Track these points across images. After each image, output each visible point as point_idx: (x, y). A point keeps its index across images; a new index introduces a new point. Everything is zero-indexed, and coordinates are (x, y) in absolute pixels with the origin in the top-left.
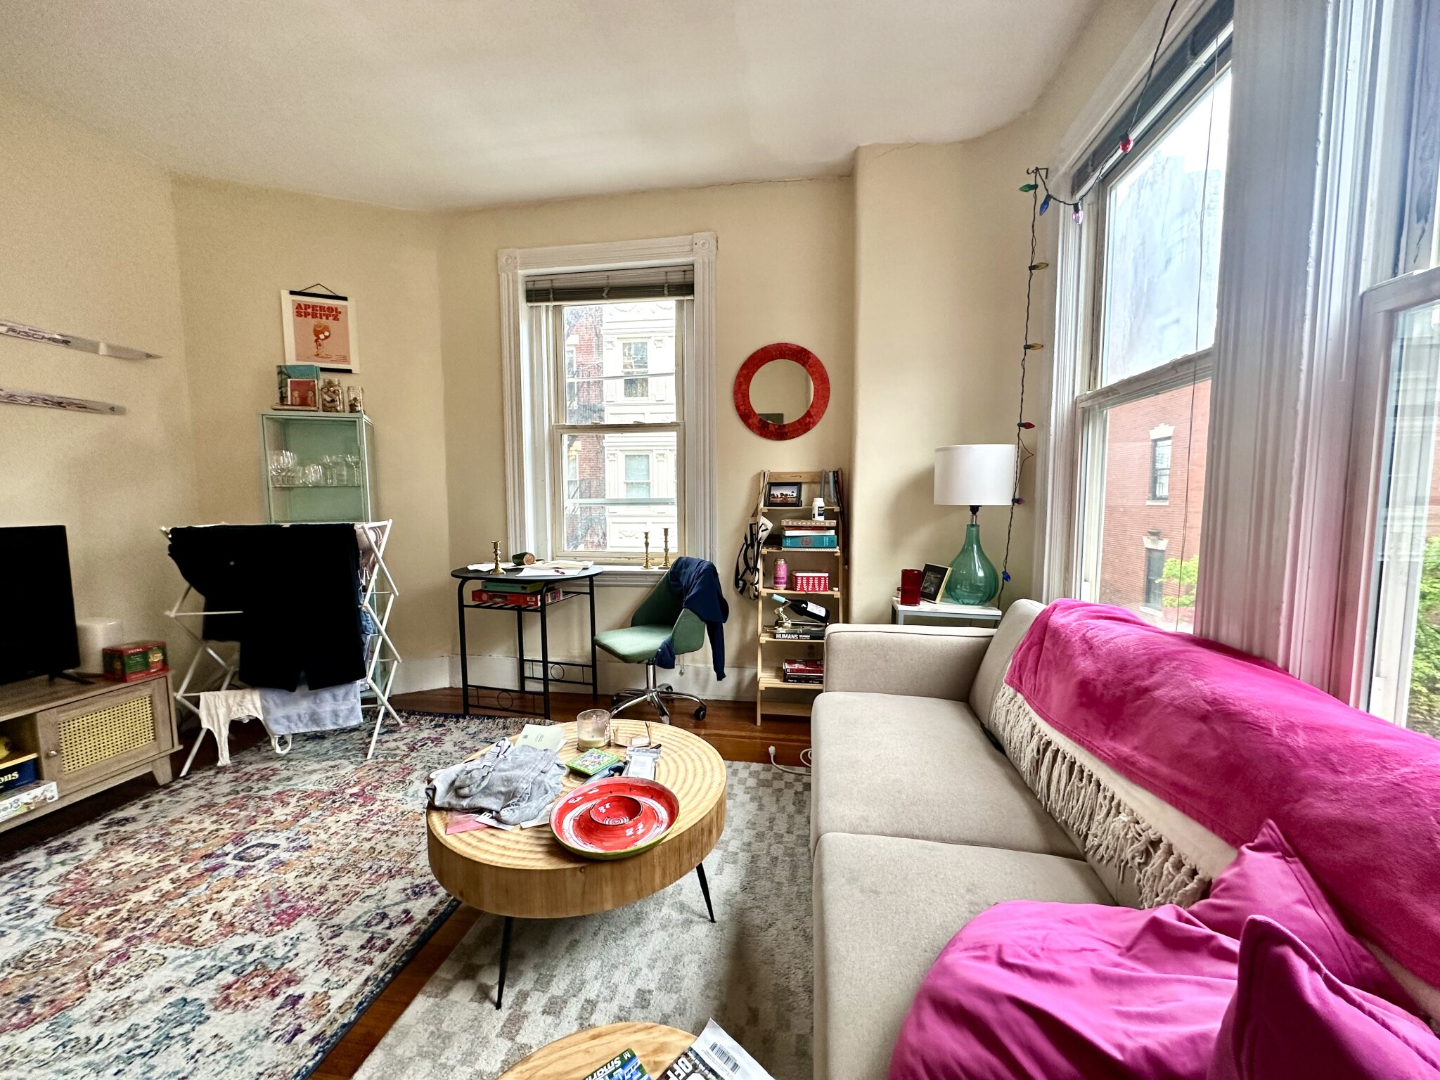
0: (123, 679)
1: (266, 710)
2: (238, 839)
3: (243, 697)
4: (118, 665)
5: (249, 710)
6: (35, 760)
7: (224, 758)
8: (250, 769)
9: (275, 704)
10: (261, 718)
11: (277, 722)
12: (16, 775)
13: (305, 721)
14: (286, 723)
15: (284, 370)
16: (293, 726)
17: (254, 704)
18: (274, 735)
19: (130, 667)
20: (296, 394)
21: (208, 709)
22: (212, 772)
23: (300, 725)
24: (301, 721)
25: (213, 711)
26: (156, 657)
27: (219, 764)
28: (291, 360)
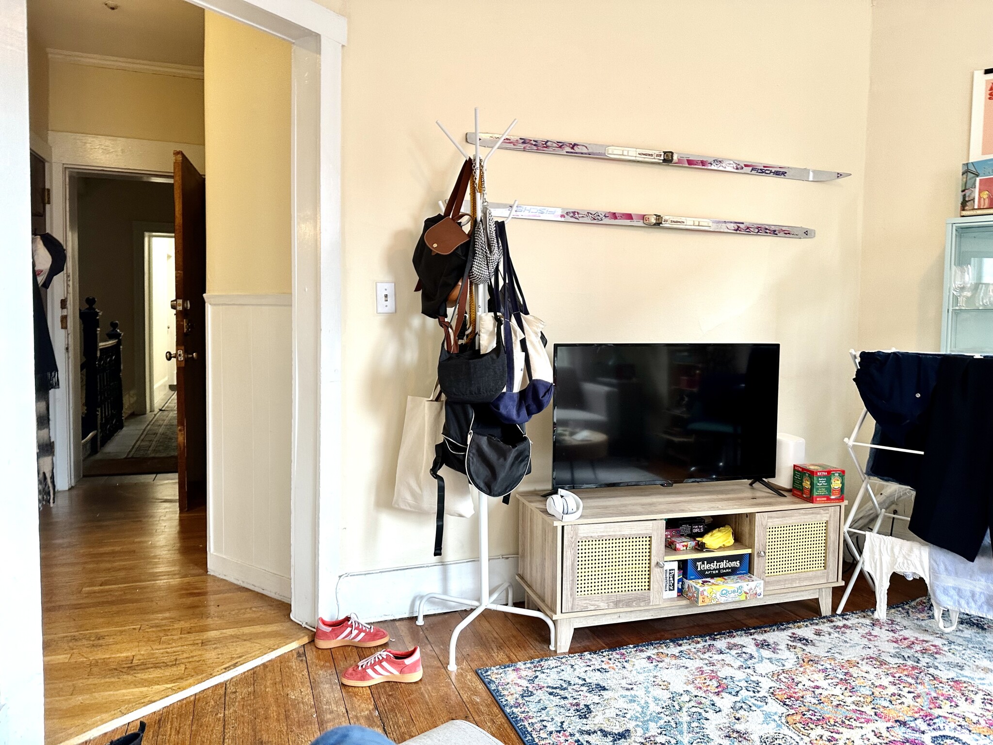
0: (810, 499)
1: (933, 571)
2: (929, 719)
3: (911, 550)
4: (807, 484)
5: (916, 568)
6: (750, 554)
7: (881, 611)
8: (906, 633)
9: (946, 569)
10: (927, 581)
11: (945, 591)
12: (737, 564)
13: (979, 603)
14: (957, 597)
15: (971, 168)
16: (963, 602)
17: (921, 562)
18: (939, 604)
19: (817, 489)
20: (985, 195)
21: (872, 552)
22: (868, 621)
23: (973, 604)
24: (975, 602)
25: (877, 556)
26: (836, 484)
27: (876, 615)
28: (976, 155)
